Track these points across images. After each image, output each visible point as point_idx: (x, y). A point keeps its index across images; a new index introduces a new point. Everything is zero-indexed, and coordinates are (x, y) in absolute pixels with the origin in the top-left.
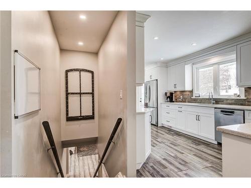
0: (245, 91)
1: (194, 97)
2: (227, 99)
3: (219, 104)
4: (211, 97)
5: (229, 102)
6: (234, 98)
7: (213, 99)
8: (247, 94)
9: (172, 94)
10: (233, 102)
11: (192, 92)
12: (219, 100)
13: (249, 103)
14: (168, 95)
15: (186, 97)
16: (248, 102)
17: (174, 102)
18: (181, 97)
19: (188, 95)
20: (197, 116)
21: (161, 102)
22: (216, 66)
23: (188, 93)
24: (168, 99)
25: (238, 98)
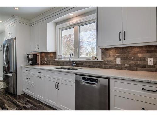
0: (102, 52)
1: (57, 59)
2: (86, 62)
3: (79, 66)
4: (72, 60)
5: (87, 64)
6: (92, 60)
7: (74, 61)
8: (103, 56)
10: (91, 64)
12: (79, 62)
13: (106, 66)
15: (50, 59)
16: (104, 64)
17: (38, 64)
18: (46, 59)
19: (52, 57)
20: (57, 84)
21: (22, 65)
22: (76, 27)
23: (52, 55)
24: (31, 62)
25: (96, 60)
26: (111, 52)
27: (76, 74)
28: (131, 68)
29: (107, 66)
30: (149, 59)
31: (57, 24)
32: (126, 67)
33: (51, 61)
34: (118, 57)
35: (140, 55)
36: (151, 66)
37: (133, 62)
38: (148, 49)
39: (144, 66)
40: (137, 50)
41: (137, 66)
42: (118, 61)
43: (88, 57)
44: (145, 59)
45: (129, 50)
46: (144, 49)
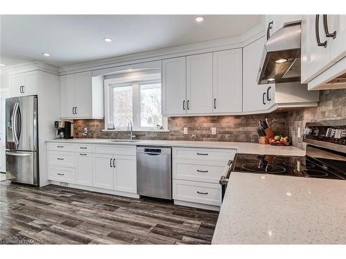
0: (169, 121)
1: (106, 130)
4: (130, 130)
5: (151, 136)
6: (157, 130)
7: (133, 132)
8: (170, 125)
9: (68, 124)
10: (156, 135)
11: (102, 121)
12: (139, 133)
14: (61, 125)
15: (93, 129)
16: (171, 135)
17: (72, 138)
18: (86, 129)
19: (97, 126)
20: (112, 161)
21: (47, 139)
22: (136, 86)
23: (96, 123)
24: (62, 133)
25: (161, 130)
26: (179, 121)
27: (138, 146)
28: (197, 139)
29: (175, 137)
30: (213, 129)
31: (105, 77)
32: (193, 137)
33: (95, 132)
34: (186, 126)
35: (205, 125)
36: (215, 136)
37: (199, 132)
38: (212, 119)
39: (209, 136)
40: (203, 119)
41: (203, 136)
42: (186, 131)
43: (151, 125)
44: (209, 129)
45: (196, 119)
46: (209, 119)
